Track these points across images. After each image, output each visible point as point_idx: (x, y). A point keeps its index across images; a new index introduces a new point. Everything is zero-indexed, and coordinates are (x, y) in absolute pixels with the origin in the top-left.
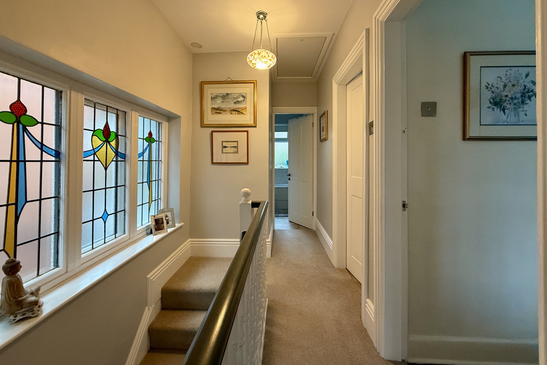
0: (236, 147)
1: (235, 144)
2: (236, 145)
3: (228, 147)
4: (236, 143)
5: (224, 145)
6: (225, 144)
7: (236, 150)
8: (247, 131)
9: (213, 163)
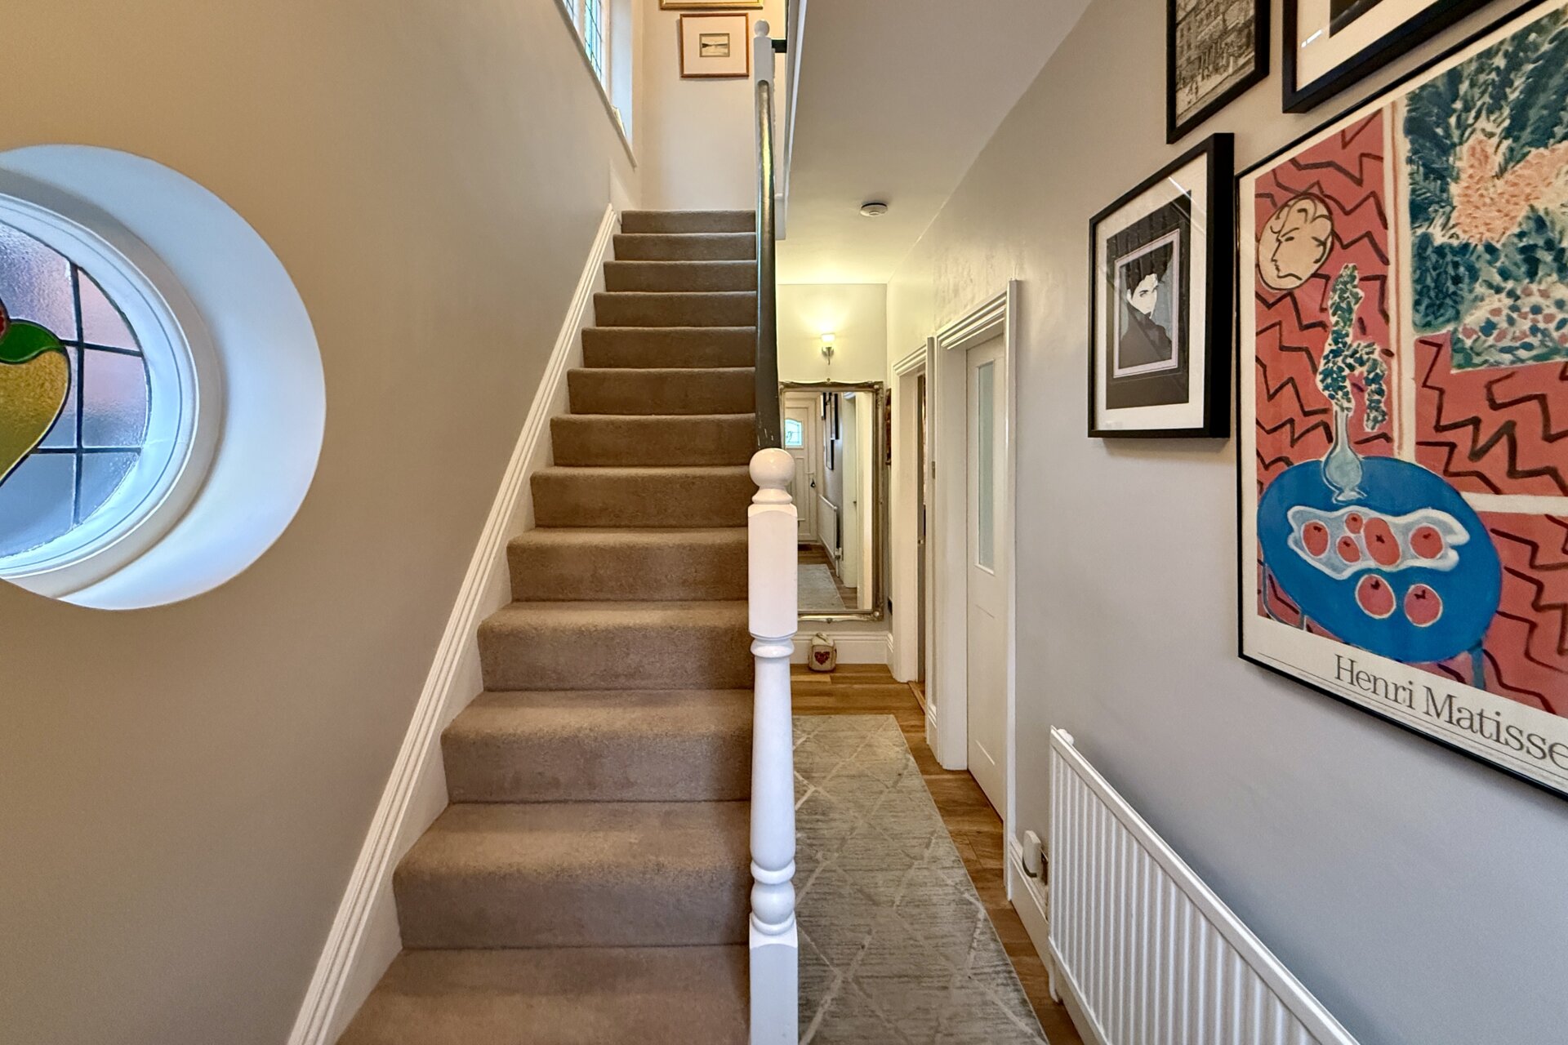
0: (727, 46)
1: (724, 40)
2: (726, 42)
3: (711, 46)
4: (726, 37)
5: (703, 42)
6: (705, 40)
7: (726, 51)
8: (745, 15)
9: (684, 77)
